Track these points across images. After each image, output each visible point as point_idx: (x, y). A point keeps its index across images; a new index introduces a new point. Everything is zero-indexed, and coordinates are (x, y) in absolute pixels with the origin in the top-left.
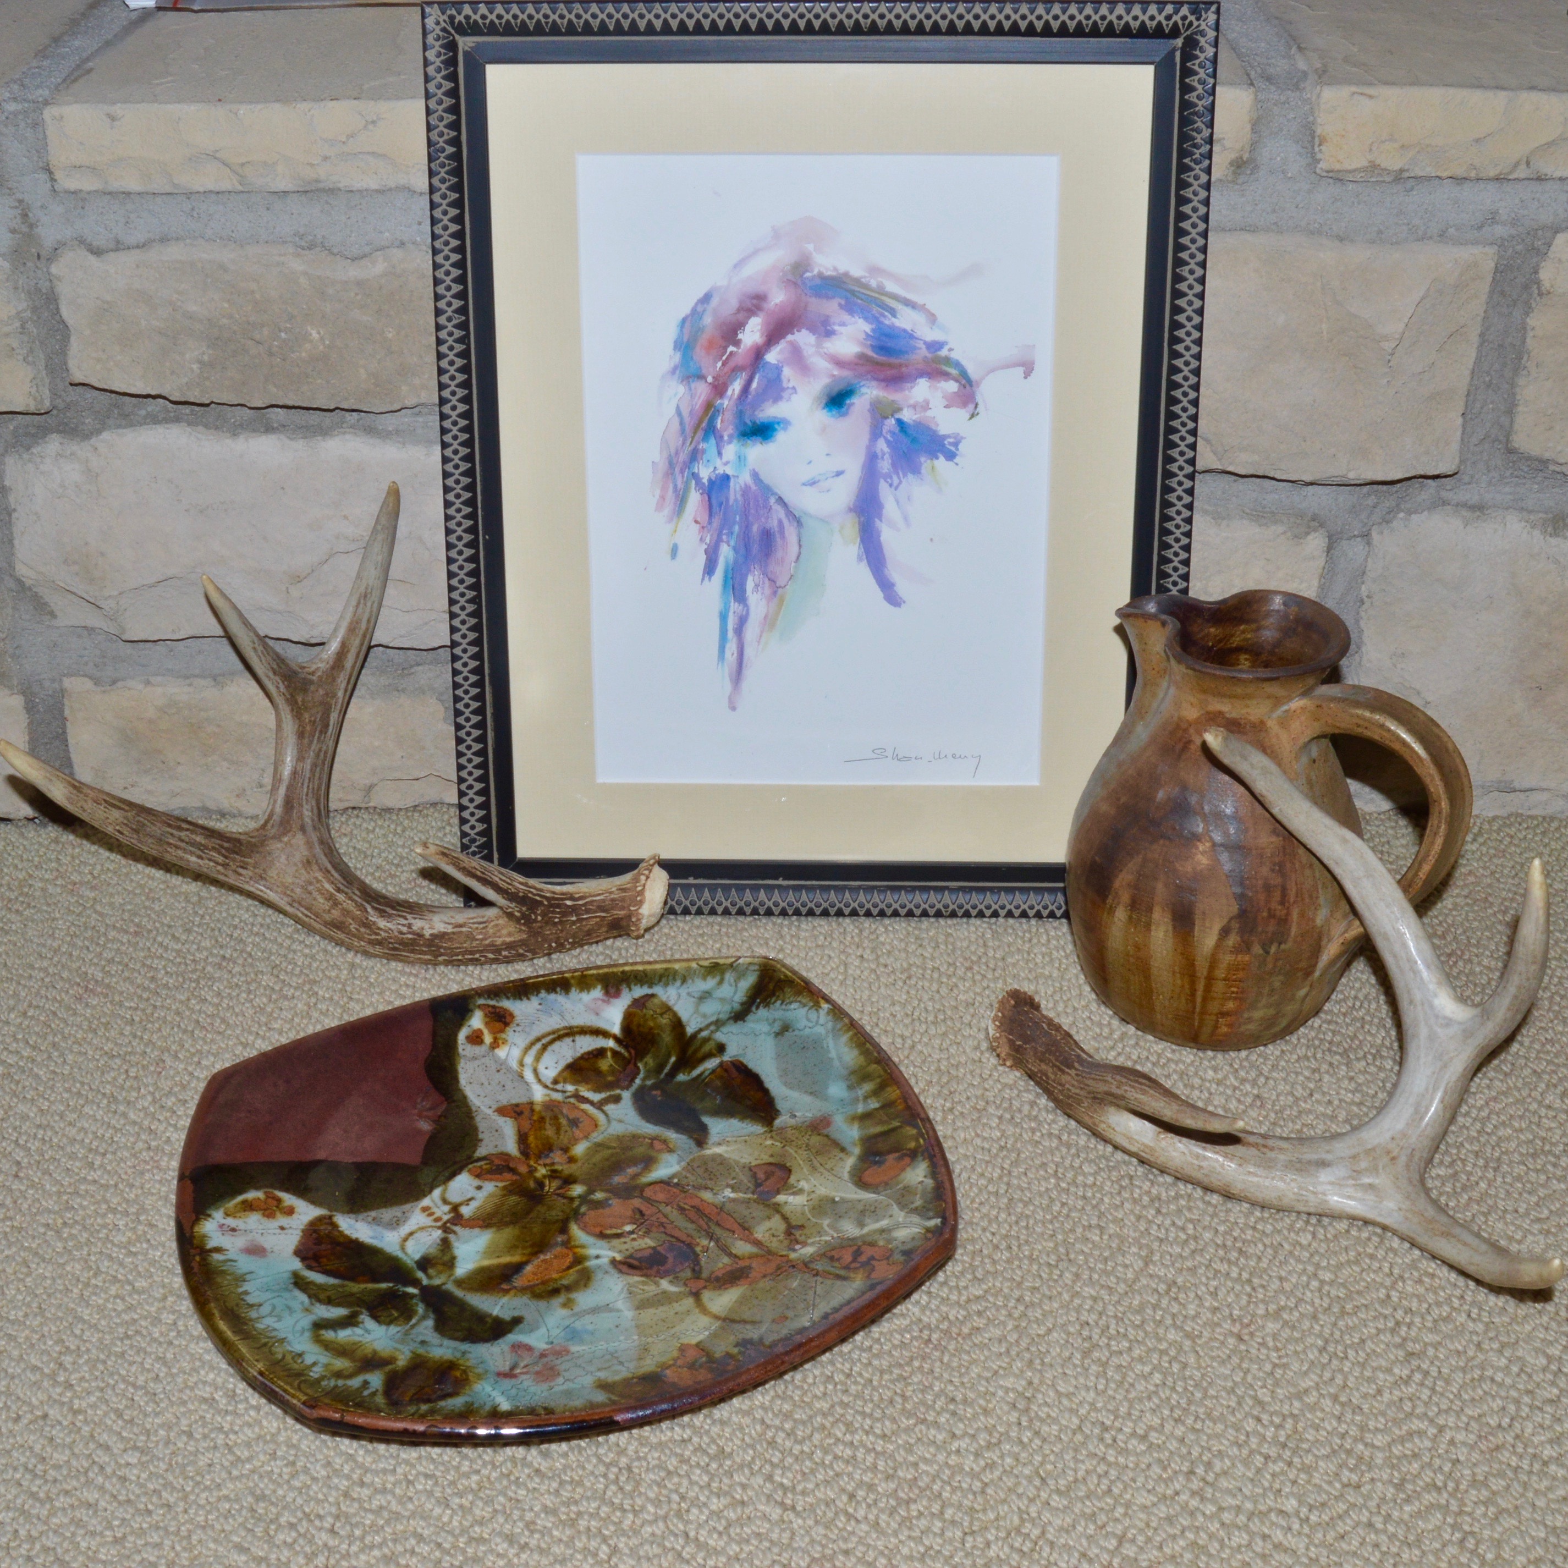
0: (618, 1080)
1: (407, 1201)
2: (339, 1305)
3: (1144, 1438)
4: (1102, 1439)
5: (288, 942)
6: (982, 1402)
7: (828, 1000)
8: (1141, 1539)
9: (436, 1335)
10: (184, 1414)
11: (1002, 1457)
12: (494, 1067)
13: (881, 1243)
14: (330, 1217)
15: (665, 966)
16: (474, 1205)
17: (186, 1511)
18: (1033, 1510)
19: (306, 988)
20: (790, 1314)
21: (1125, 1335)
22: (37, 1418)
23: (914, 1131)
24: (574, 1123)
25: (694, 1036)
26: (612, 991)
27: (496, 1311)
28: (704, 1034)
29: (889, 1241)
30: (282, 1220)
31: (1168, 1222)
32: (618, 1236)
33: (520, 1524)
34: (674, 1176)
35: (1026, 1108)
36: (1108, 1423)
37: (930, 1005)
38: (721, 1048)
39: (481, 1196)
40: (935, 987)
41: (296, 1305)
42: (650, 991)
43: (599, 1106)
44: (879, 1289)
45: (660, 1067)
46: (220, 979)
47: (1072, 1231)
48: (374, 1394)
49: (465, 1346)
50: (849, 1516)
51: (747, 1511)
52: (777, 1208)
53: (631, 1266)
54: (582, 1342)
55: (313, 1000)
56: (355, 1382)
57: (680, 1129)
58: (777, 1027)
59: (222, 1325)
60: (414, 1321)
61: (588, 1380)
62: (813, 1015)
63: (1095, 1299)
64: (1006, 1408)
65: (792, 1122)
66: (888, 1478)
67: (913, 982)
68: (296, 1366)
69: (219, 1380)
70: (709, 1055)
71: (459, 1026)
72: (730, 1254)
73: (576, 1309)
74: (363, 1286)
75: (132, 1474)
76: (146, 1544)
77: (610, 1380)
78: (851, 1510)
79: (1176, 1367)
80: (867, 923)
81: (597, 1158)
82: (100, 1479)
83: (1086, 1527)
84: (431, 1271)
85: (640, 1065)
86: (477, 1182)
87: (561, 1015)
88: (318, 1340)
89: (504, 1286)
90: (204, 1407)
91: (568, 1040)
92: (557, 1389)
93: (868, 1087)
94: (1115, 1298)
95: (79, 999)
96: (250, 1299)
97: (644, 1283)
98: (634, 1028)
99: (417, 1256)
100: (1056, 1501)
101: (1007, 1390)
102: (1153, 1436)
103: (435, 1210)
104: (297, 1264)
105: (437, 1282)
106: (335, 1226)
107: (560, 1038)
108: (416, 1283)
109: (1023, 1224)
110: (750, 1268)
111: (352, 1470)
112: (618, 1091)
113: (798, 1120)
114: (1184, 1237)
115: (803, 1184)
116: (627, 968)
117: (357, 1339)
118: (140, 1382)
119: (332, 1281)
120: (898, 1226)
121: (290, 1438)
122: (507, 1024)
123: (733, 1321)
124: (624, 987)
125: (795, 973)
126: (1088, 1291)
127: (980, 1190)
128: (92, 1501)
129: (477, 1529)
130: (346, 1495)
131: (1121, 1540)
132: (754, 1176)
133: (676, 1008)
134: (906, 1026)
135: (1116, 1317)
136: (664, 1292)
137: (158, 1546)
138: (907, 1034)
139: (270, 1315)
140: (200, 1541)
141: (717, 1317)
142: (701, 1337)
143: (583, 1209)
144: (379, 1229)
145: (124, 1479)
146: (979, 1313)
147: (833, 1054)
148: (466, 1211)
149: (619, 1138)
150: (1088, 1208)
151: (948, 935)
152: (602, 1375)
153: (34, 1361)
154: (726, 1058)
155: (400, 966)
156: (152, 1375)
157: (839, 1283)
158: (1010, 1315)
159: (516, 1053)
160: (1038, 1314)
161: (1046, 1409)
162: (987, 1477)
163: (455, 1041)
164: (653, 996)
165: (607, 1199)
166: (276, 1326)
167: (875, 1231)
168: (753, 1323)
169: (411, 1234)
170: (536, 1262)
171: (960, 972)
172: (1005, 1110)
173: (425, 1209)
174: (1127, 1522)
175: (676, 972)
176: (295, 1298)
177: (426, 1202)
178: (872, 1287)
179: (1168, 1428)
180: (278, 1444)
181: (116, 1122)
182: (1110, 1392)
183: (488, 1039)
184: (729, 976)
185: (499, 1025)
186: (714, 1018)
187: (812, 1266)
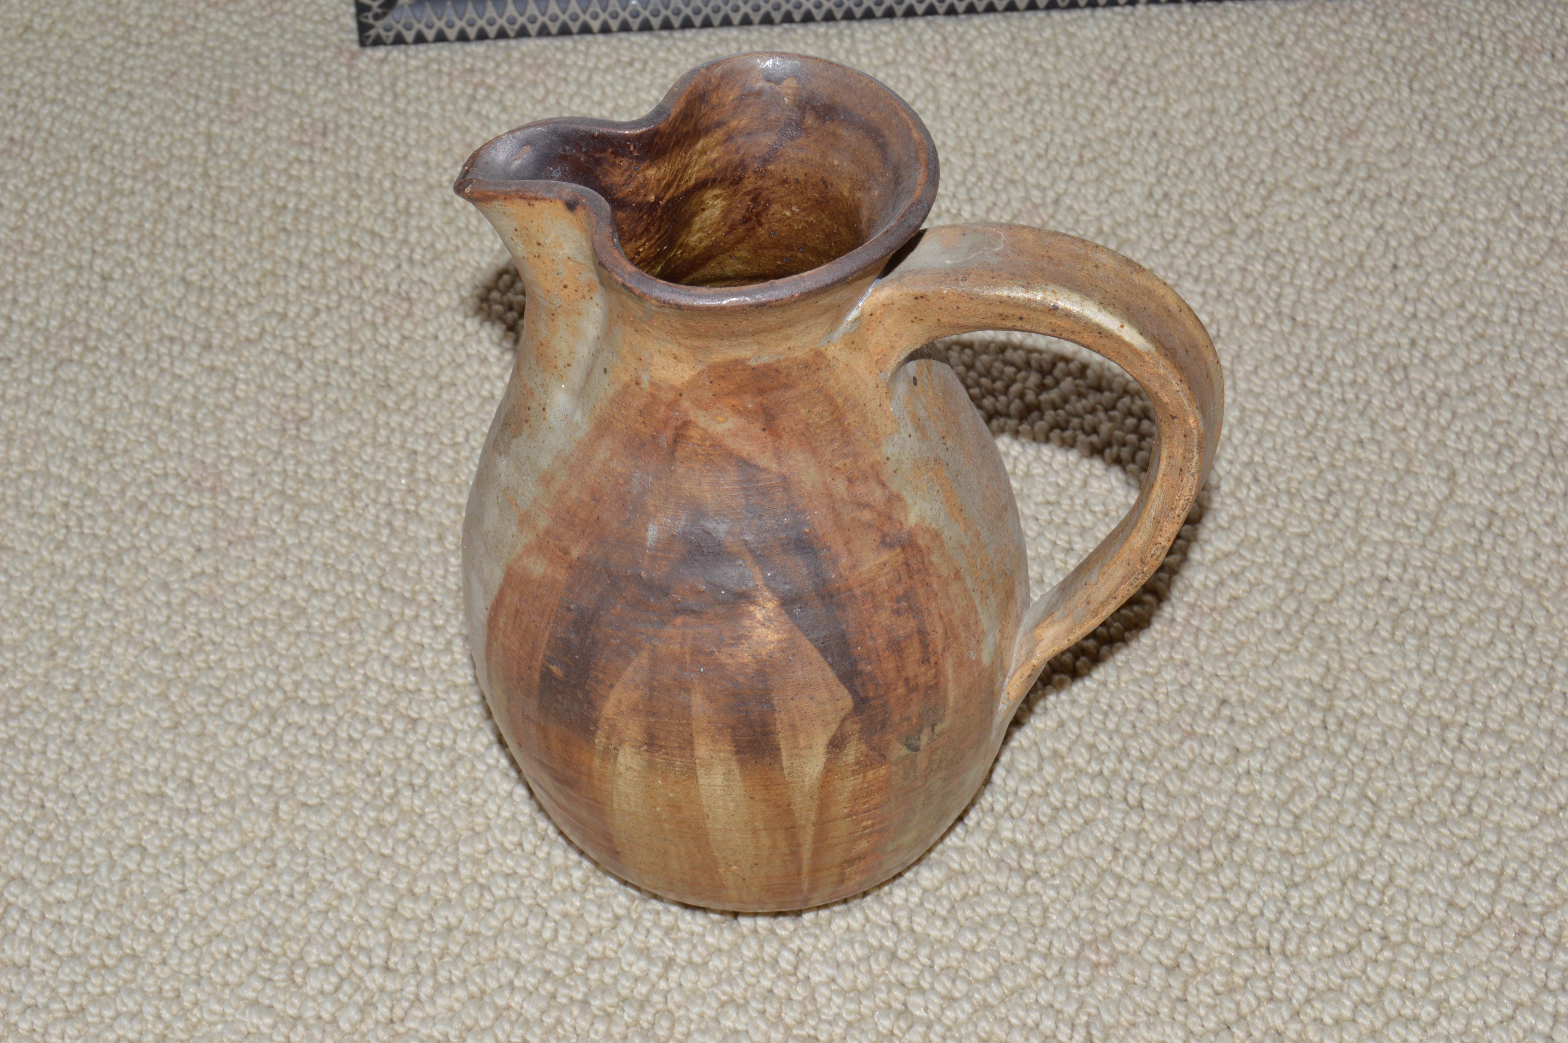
3: (1500, 734)
4: (1444, 741)
5: (103, 110)
6: (1268, 702)
8: (1525, 876)
10: (126, 820)
11: (1312, 776)
17: (164, 962)
18: (1370, 847)
19: (150, 176)
21: (1443, 593)
31: (1469, 427)
33: (657, 932)
35: (1236, 278)
36: (1447, 717)
37: (1068, 139)
46: (15, 172)
47: (1339, 448)
50: (1119, 879)
51: (974, 885)
55: (164, 194)
63: (1392, 544)
64: (1303, 708)
66: (1162, 818)
67: (1036, 106)
69: (166, 767)
76: (118, 1015)
78: (1118, 870)
79: (1521, 633)
80: (950, 25)
82: (25, 928)
83: (1448, 865)
90: (153, 807)
94: (1418, 541)
100: (1399, 832)
101: (1298, 684)
102: (1512, 731)
109: (1268, 444)
111: (395, 877)
114: (1493, 446)
118: (47, 781)
121: (290, 841)
126: (1380, 533)
128: (18, 959)
129: (596, 944)
130: (394, 911)
131: (1499, 877)
134: (1042, 171)
135: (1424, 567)
137: (134, 1016)
138: (1045, 183)
140: (196, 1003)
145: (59, 924)
146: (1235, 576)
150: (1354, 416)
151: (1071, 35)
156: (63, 768)
158: (1277, 576)
160: (1317, 570)
161: (1356, 705)
162: (1297, 806)
171: (1101, 88)
172: (1208, 283)
174: (1502, 853)
179: (1530, 716)
180: (276, 852)
182: (1441, 674)
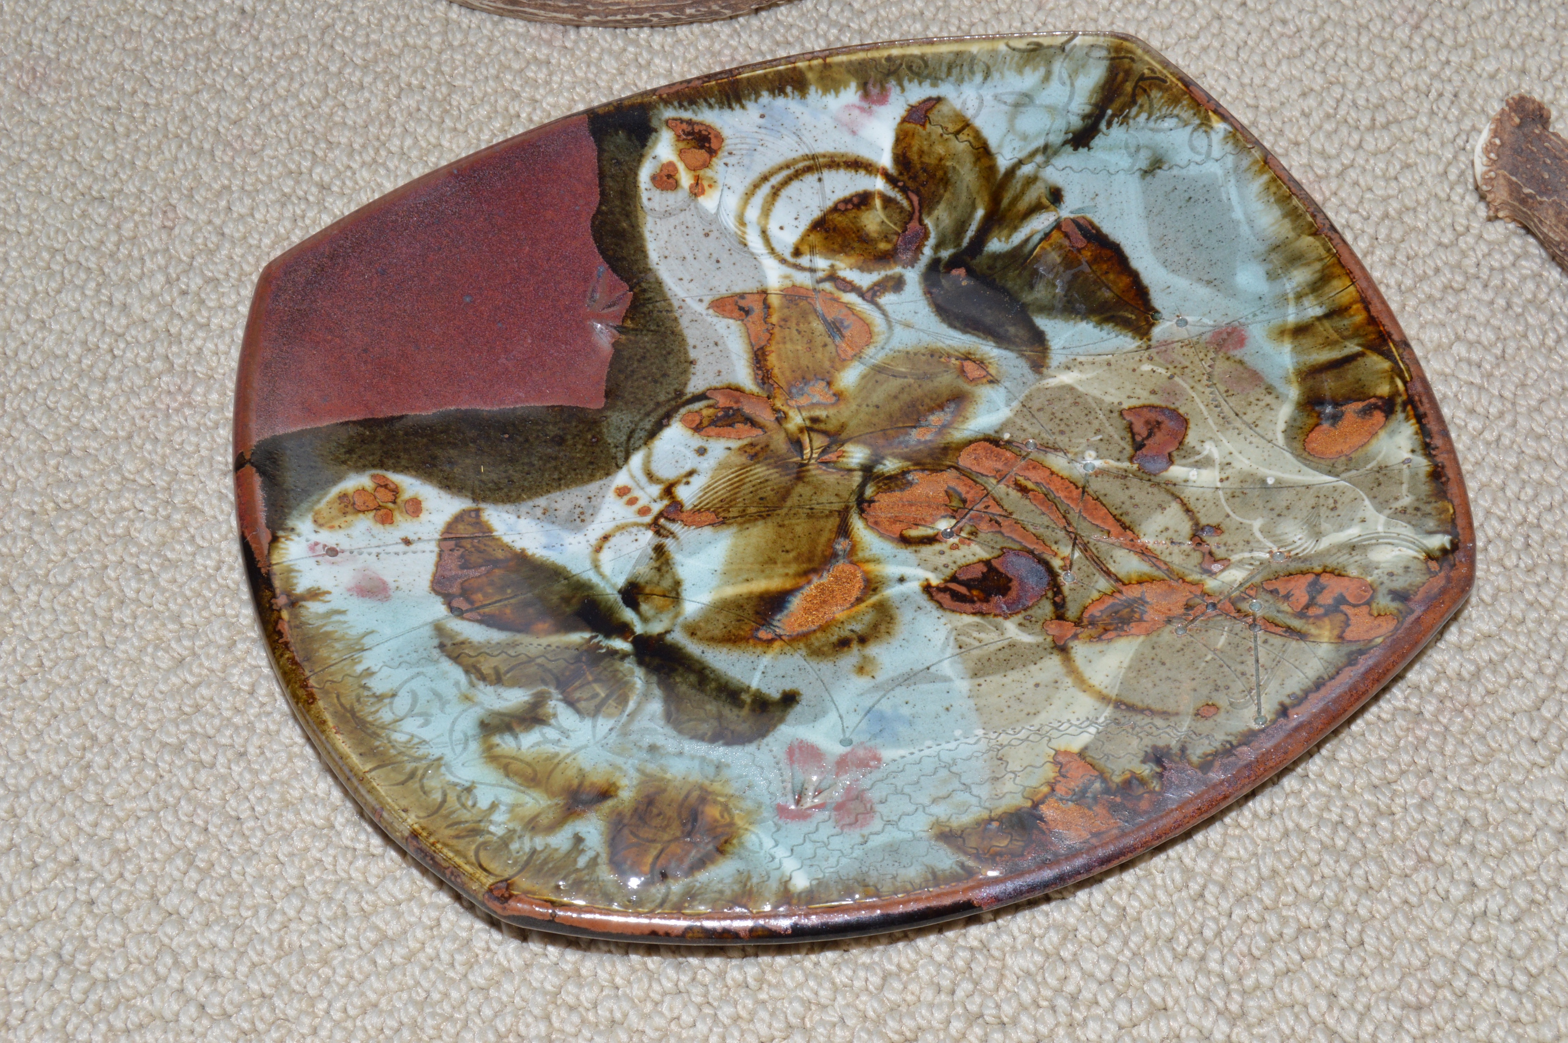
0: (895, 250)
1: (592, 478)
2: (516, 683)
7: (1224, 117)
9: (669, 731)
12: (699, 229)
13: (1353, 572)
14: (478, 511)
15: (955, 48)
16: (698, 483)
20: (1222, 700)
22: (64, 866)
23: (1386, 365)
24: (835, 328)
25: (1011, 172)
26: (874, 91)
27: (755, 682)
28: (1027, 169)
29: (1367, 568)
30: (405, 526)
32: (930, 540)
34: (1004, 426)
38: (1056, 196)
39: (707, 465)
40: (1366, 61)
41: (447, 689)
42: (933, 93)
43: (871, 295)
44: (1364, 663)
45: (961, 227)
48: (594, 862)
49: (719, 752)
52: (1173, 491)
53: (956, 597)
54: (897, 741)
56: (561, 840)
57: (1001, 339)
58: (1143, 162)
59: (342, 743)
60: (631, 705)
61: (920, 824)
62: (1200, 140)
65: (1182, 333)
68: (466, 815)
70: (1037, 208)
71: (639, 159)
72: (1108, 573)
73: (882, 676)
74: (545, 641)
75: (224, 966)
77: (955, 823)
81: (878, 396)
84: (644, 607)
85: (928, 222)
86: (697, 441)
87: (797, 134)
88: (492, 757)
89: (763, 634)
91: (810, 179)
92: (876, 841)
93: (1301, 276)
95: (23, 91)
96: (378, 685)
97: (979, 627)
98: (915, 157)
99: (621, 581)
103: (636, 493)
104: (438, 609)
105: (656, 628)
106: (486, 531)
107: (797, 175)
108: (623, 630)
110: (1142, 601)
112: (897, 270)
113: (1194, 331)
115: (1209, 449)
116: (895, 52)
117: (550, 749)
119: (496, 636)
120: (1376, 541)
122: (712, 152)
123: (1131, 708)
124: (892, 83)
125: (1166, 64)
127: (1473, 438)
132: (1130, 427)
133: (978, 123)
136: (1012, 645)
139: (411, 713)
141: (1104, 698)
142: (1084, 739)
143: (869, 491)
144: (555, 529)
147: (1238, 214)
148: (686, 494)
149: (909, 356)
152: (941, 811)
153: (43, 762)
154: (1065, 212)
155: (520, 26)
157: (1293, 644)
159: (732, 202)
163: (635, 185)
164: (939, 100)
165: (904, 473)
166: (425, 733)
167: (1340, 547)
168: (1165, 714)
169: (606, 538)
170: (810, 590)
173: (622, 492)
175: (973, 59)
176: (444, 675)
177: (621, 478)
178: (1351, 660)
181: (116, 322)
183: (685, 179)
184: (1059, 67)
185: (702, 154)
186: (1041, 142)
187: (1244, 606)
